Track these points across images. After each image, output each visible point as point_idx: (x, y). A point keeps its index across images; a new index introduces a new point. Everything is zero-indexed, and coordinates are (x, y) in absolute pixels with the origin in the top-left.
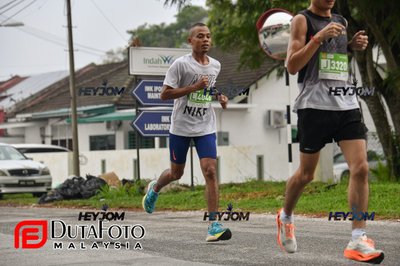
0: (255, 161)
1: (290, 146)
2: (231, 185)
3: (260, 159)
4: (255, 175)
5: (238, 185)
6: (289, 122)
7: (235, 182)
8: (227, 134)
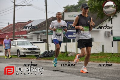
0: (102, 46)
1: (112, 42)
2: (94, 54)
3: (103, 46)
4: (101, 51)
5: (96, 54)
6: (112, 35)
7: (95, 53)
8: (93, 38)
